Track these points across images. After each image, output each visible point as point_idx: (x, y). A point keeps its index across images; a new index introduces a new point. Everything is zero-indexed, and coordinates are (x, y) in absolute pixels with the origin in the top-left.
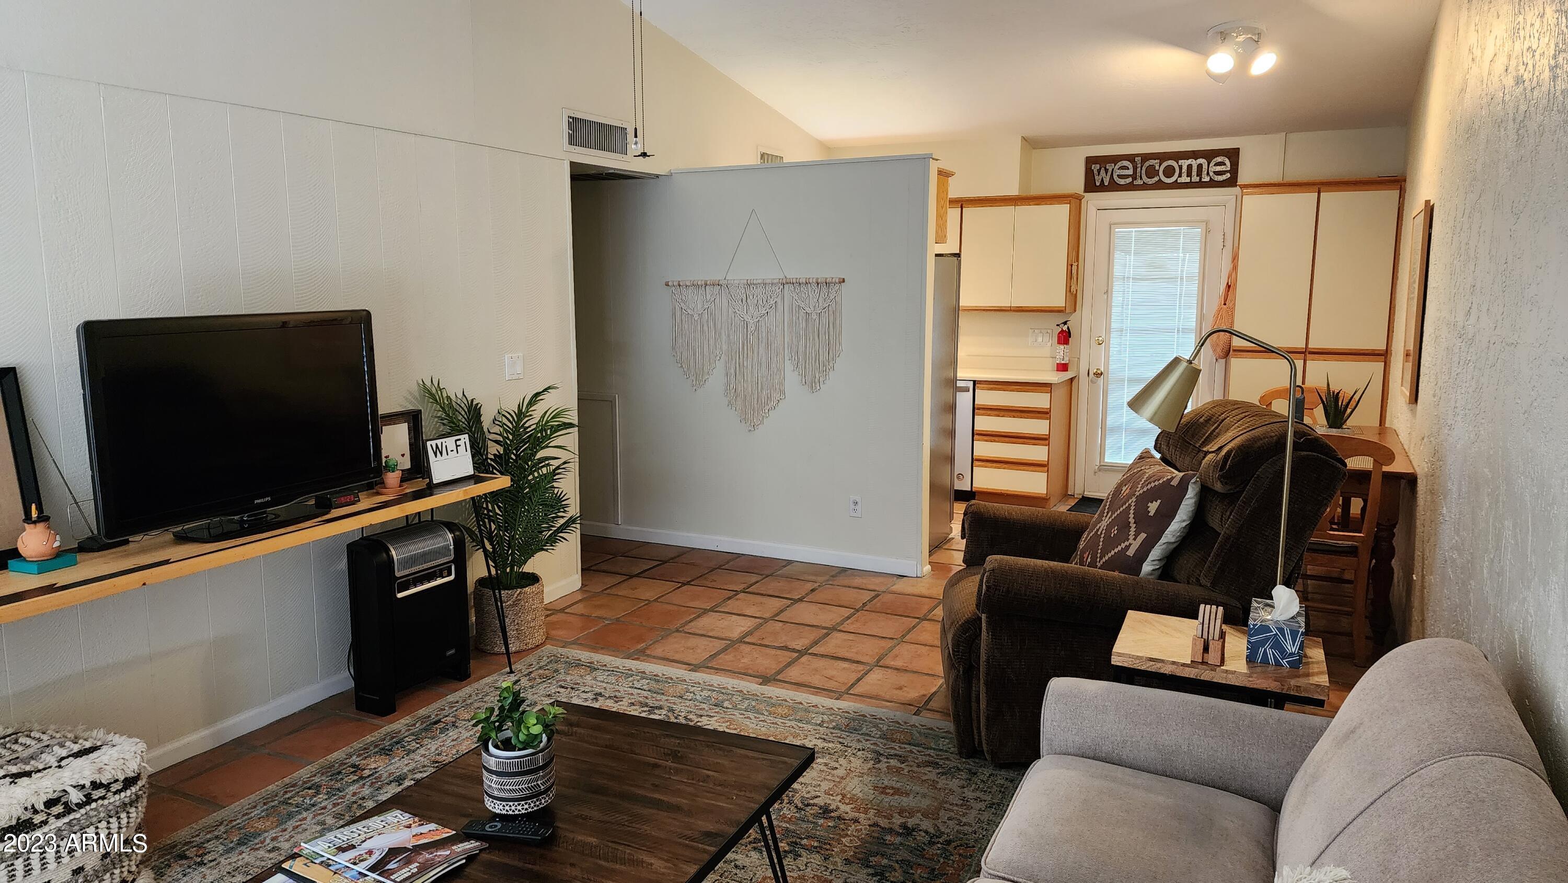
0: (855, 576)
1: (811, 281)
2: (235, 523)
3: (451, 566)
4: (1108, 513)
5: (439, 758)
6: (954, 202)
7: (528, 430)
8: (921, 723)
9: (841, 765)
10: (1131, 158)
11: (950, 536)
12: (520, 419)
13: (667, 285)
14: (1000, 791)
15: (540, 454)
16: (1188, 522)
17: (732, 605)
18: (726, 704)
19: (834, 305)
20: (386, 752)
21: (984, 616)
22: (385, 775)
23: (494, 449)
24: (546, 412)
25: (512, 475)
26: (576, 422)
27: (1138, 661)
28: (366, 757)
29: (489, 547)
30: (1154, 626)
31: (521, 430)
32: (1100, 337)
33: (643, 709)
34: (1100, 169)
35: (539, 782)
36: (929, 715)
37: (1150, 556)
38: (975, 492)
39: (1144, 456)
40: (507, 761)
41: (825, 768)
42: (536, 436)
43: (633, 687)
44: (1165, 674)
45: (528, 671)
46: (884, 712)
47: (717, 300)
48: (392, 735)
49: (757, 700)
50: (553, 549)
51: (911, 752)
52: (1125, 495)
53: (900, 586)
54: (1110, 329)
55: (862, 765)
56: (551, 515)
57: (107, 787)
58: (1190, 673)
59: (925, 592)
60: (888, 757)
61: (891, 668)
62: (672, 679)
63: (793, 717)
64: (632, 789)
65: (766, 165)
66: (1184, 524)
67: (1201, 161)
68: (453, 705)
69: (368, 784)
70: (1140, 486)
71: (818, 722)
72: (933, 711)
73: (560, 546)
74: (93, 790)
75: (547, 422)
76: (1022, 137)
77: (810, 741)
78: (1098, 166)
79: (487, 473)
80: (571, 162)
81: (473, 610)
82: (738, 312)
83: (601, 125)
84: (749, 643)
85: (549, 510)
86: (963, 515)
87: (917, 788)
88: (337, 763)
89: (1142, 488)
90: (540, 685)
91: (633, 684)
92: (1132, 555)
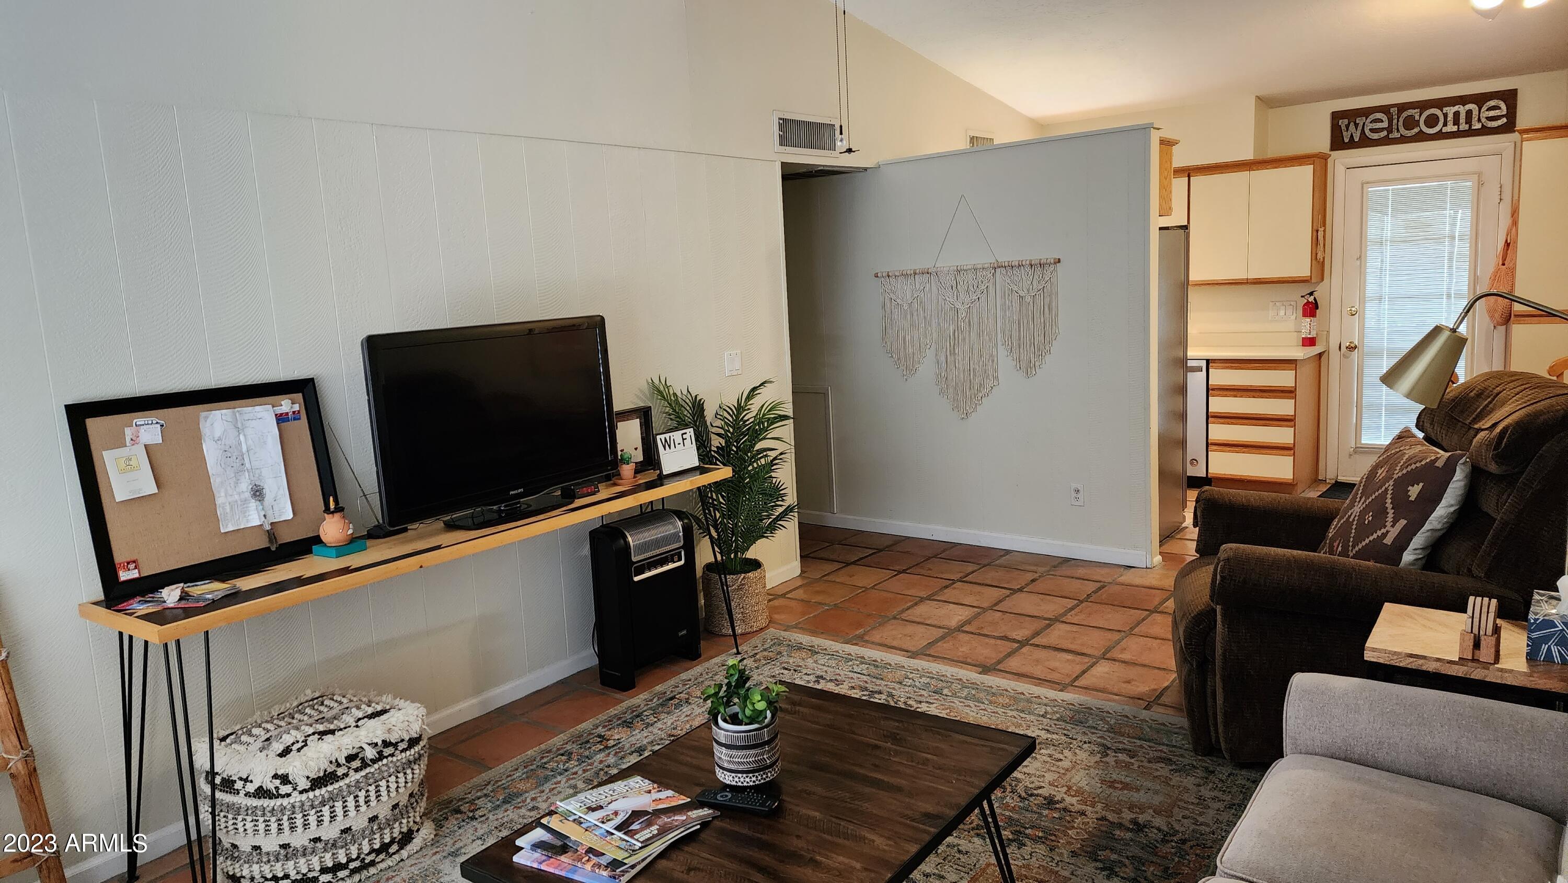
0: (1078, 566)
1: (1024, 263)
2: (494, 512)
3: (681, 552)
4: (1361, 498)
5: (674, 732)
6: (1179, 172)
7: (747, 423)
8: (1152, 718)
9: (1065, 757)
10: (1385, 109)
11: (1184, 525)
12: (739, 413)
13: (877, 277)
14: (1241, 792)
15: (758, 446)
16: (1457, 508)
17: (949, 594)
18: (945, 691)
19: (1049, 287)
20: (628, 724)
21: (1219, 608)
22: (628, 745)
23: (716, 442)
24: (763, 405)
25: (733, 465)
26: (791, 414)
27: (1395, 657)
28: (610, 729)
29: (714, 534)
30: (1416, 620)
31: (741, 423)
32: (1352, 307)
33: (863, 693)
34: (1349, 124)
35: (765, 757)
36: (1161, 709)
37: (1411, 545)
38: (1211, 479)
39: (1404, 436)
40: (735, 734)
41: (1049, 759)
42: (754, 429)
43: (853, 672)
44: (1429, 672)
45: (754, 652)
46: (1111, 705)
47: (927, 289)
48: (632, 709)
49: (977, 689)
50: (773, 536)
51: (1141, 746)
52: (1380, 478)
53: (1127, 577)
54: (1365, 298)
55: (1089, 758)
56: (770, 503)
57: (395, 745)
58: (1458, 671)
59: (1155, 583)
60: (1117, 751)
61: (1119, 661)
62: (890, 665)
63: (1015, 707)
64: (854, 768)
65: (975, 148)
66: (1452, 509)
67: (1471, 106)
68: (687, 683)
69: (613, 753)
70: (1398, 468)
71: (1041, 713)
72: (1165, 705)
73: (779, 533)
74: (384, 748)
75: (764, 415)
76: (1258, 98)
77: (1033, 731)
78: (1346, 121)
79: (711, 464)
80: (782, 162)
81: (702, 593)
82: (948, 299)
83: (809, 123)
84: (967, 632)
85: (768, 499)
86: (1195, 503)
87: (1149, 784)
88: (586, 733)
89: (1401, 470)
90: (766, 666)
91: (853, 668)
92: (1389, 544)
